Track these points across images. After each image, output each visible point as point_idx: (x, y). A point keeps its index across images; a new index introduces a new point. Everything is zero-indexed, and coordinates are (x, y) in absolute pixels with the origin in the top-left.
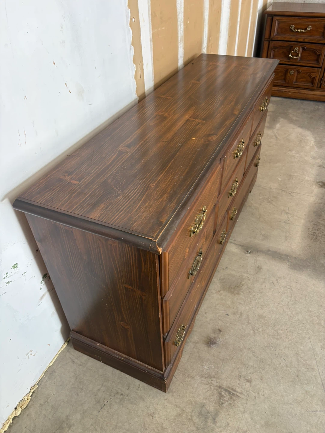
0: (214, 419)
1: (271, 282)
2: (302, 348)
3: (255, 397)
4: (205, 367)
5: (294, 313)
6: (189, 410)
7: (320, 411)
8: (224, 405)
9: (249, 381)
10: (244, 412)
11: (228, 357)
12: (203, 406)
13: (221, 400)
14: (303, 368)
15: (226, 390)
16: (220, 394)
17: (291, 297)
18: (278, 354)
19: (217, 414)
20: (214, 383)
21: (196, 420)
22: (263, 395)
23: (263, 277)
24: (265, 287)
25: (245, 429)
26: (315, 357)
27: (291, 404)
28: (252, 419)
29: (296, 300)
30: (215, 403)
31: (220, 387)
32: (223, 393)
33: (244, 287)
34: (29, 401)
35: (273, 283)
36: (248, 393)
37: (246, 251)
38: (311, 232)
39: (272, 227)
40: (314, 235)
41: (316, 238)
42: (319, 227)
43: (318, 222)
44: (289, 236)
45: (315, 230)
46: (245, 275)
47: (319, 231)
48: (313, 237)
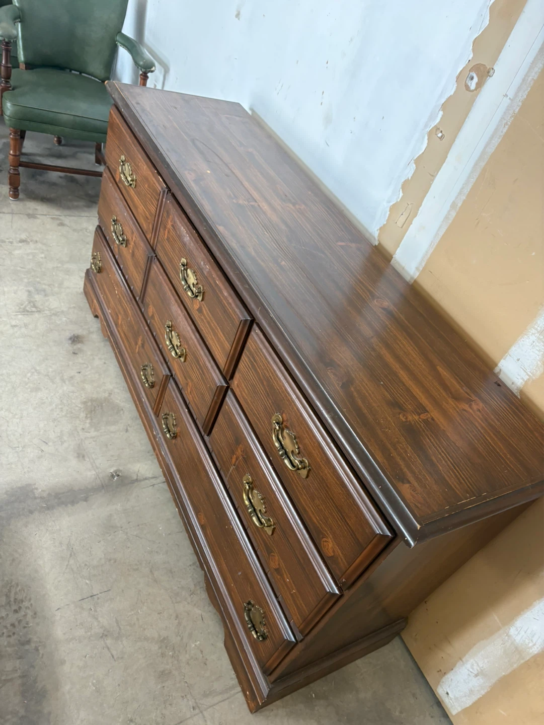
0: (29, 291)
1: (51, 444)
4: (65, 319)
6: (56, 289)
8: (27, 303)
9: (14, 326)
11: (48, 335)
12: (46, 295)
13: (31, 304)
15: (34, 312)
16: (34, 306)
19: (30, 295)
20: (48, 312)
21: (45, 287)
23: (66, 445)
24: (54, 431)
30: (36, 301)
31: (39, 312)
32: (34, 309)
33: (83, 415)
35: (46, 443)
36: (10, 318)
37: (120, 474)
38: (27, 608)
39: (112, 561)
40: (15, 602)
41: (7, 596)
42: (13, 638)
43: (20, 658)
44: (69, 562)
45: (20, 622)
46: (93, 433)
47: (8, 626)
48: (16, 593)
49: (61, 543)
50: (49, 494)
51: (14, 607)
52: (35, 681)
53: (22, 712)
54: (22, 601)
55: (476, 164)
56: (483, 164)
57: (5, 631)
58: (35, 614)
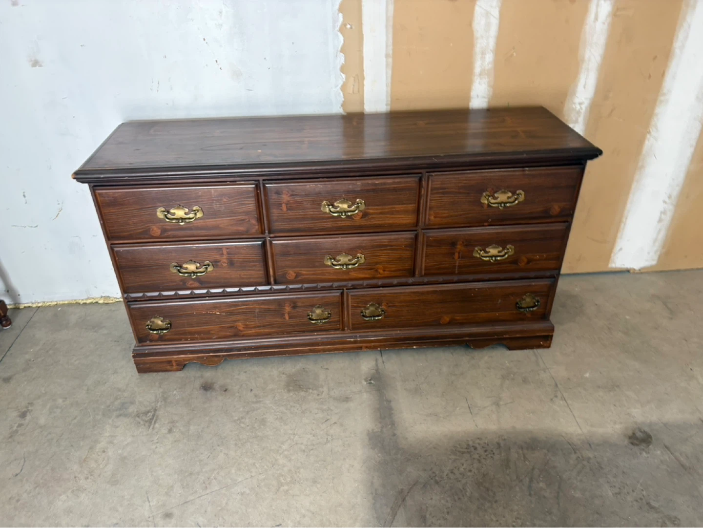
0: (120, 415)
1: (329, 417)
2: (233, 471)
3: (153, 441)
4: (175, 392)
5: (286, 453)
6: (126, 394)
7: (150, 506)
8: (137, 419)
9: (170, 431)
10: (133, 436)
11: (193, 406)
12: (132, 403)
13: (141, 415)
14: (203, 478)
15: (153, 416)
16: (148, 412)
17: (314, 445)
18: (214, 450)
19: (126, 416)
20: (159, 404)
21: (117, 403)
22: (156, 447)
23: (332, 408)
24: (316, 414)
25: (115, 442)
26: (224, 487)
27: (152, 475)
28: (127, 445)
29: (310, 452)
30: (137, 411)
31: (155, 410)
32: (150, 415)
33: (302, 394)
34: (111, 302)
35: (328, 420)
36: (156, 434)
37: (369, 379)
38: (474, 442)
39: (444, 394)
40: (468, 449)
41: (463, 453)
42: (494, 451)
43: (509, 449)
44: (440, 417)
45: (483, 447)
46: (325, 389)
47: (486, 454)
48: (462, 448)
49: (425, 420)
50: (380, 423)
51: (472, 449)
52: (526, 443)
53: (545, 451)
54: (468, 445)
55: (387, 26)
56: (391, 23)
57: (489, 456)
58: (478, 438)
